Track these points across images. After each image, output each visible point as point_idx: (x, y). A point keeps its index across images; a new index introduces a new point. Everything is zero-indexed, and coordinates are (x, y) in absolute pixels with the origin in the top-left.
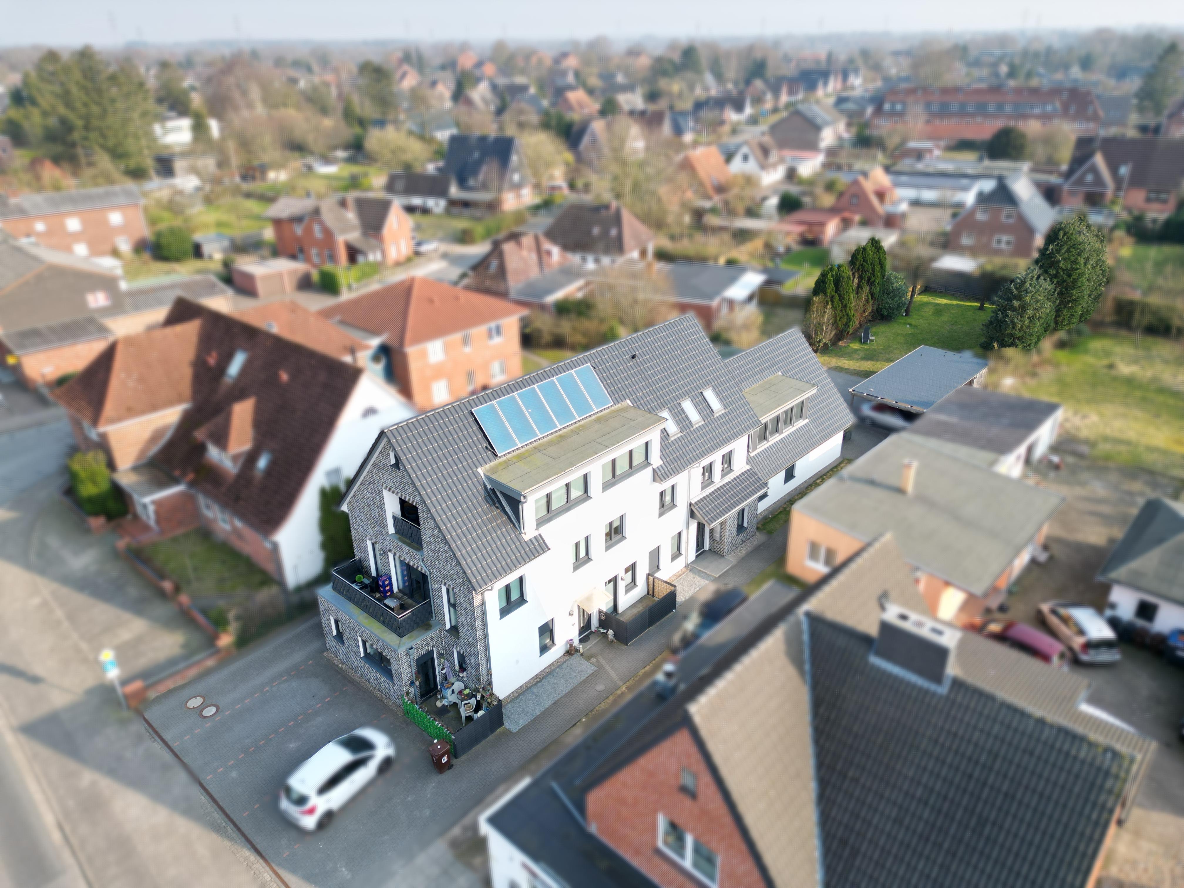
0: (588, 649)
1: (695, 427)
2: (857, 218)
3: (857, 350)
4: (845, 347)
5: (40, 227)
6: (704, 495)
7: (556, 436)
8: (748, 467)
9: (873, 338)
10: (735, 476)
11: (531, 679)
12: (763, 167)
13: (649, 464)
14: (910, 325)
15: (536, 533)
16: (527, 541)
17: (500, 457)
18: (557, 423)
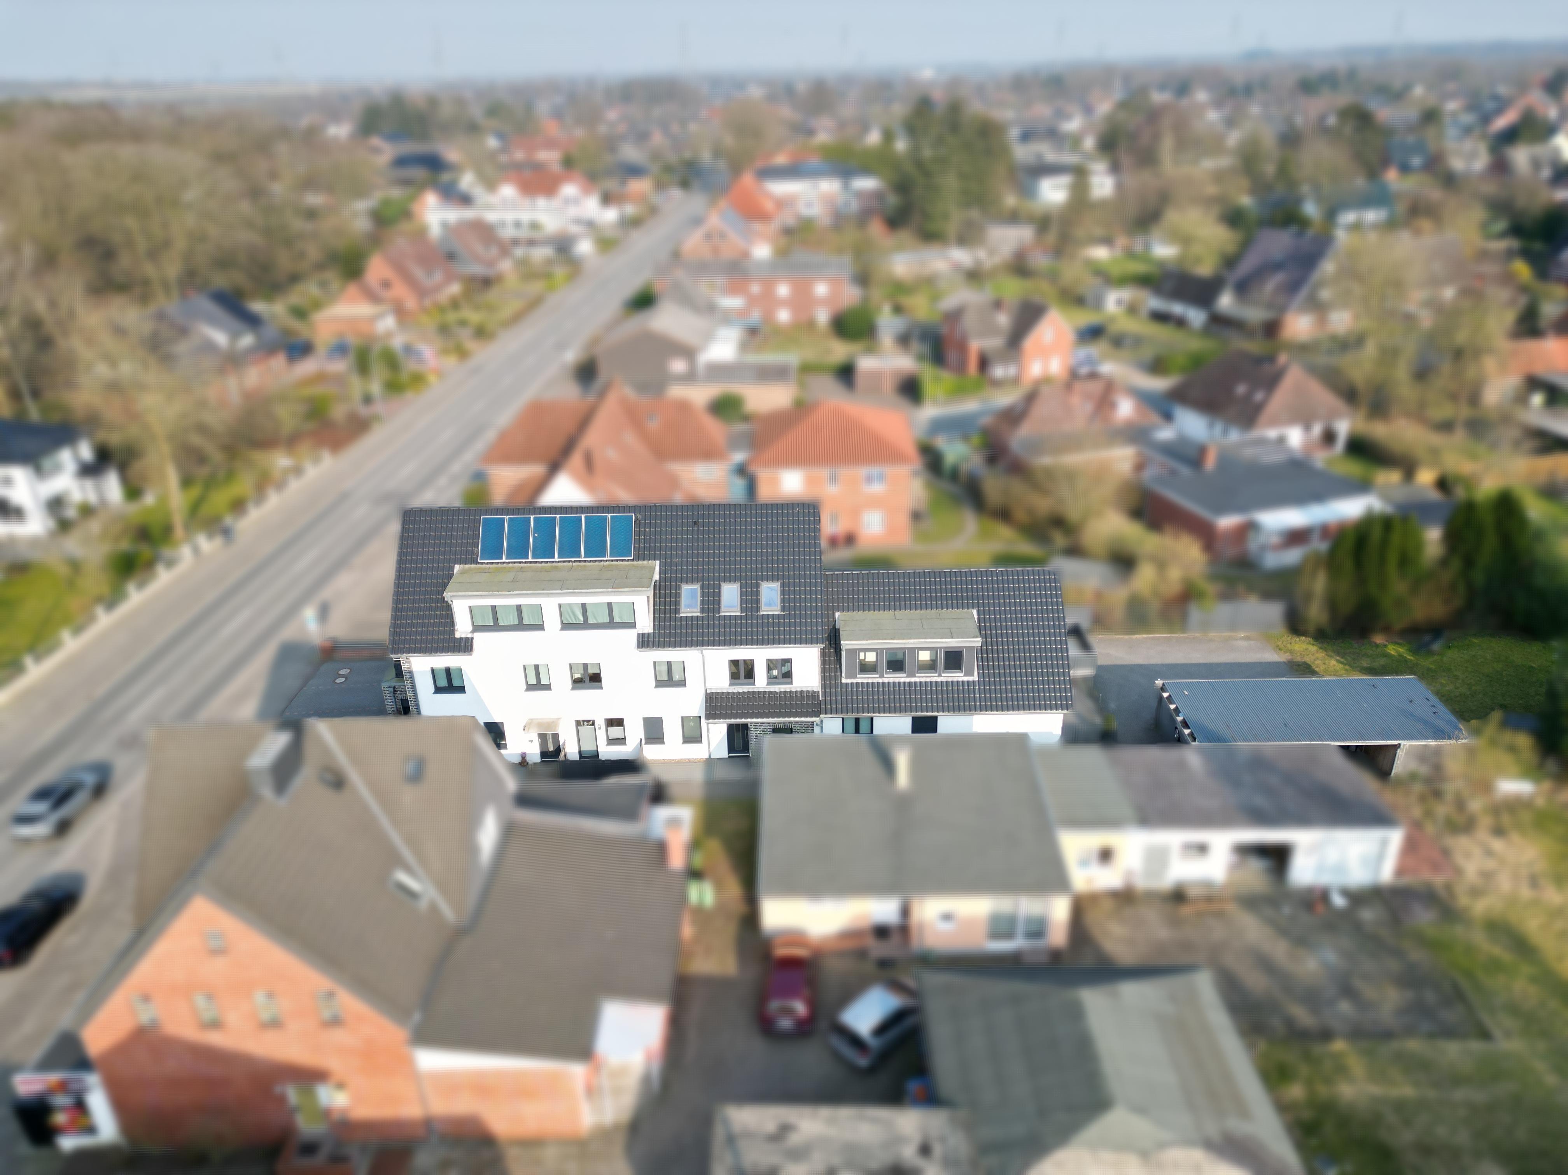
1: (721, 614)
5: (757, 288)
6: (733, 691)
7: (551, 566)
8: (821, 690)
10: (788, 690)
13: (634, 625)
15: (470, 636)
16: (457, 638)
17: (482, 563)
18: (556, 555)
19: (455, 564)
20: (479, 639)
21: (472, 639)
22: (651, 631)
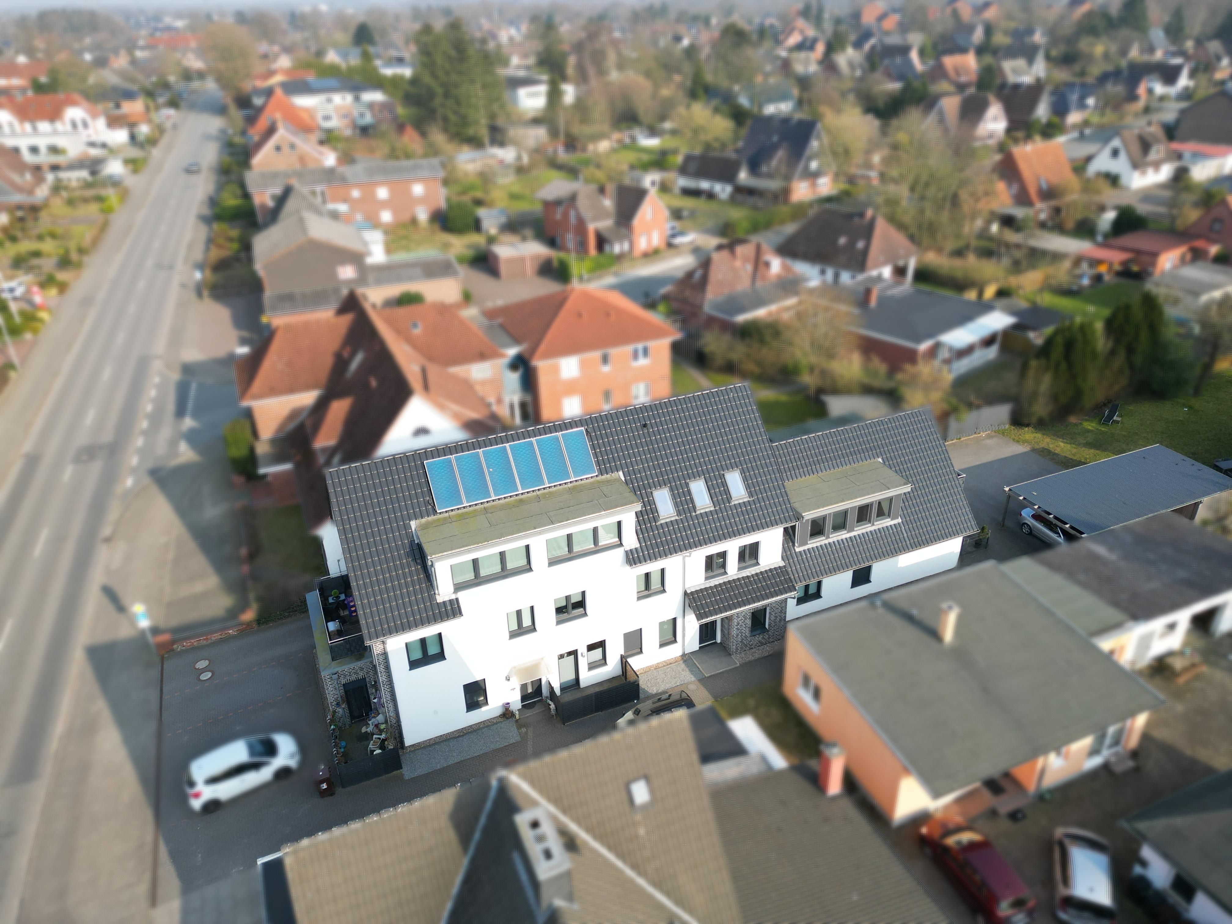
0: (526, 717)
1: (698, 512)
2: (1214, 250)
3: (1088, 431)
4: (1075, 425)
5: (356, 193)
6: (708, 586)
7: (516, 500)
8: (782, 564)
9: (1119, 419)
10: (758, 571)
11: (455, 731)
12: (1137, 165)
13: (621, 545)
14: (1190, 408)
15: (453, 597)
16: (440, 603)
17: (440, 513)
18: (519, 487)
19: (410, 521)
20: (465, 598)
21: (457, 599)
22: (638, 545)
